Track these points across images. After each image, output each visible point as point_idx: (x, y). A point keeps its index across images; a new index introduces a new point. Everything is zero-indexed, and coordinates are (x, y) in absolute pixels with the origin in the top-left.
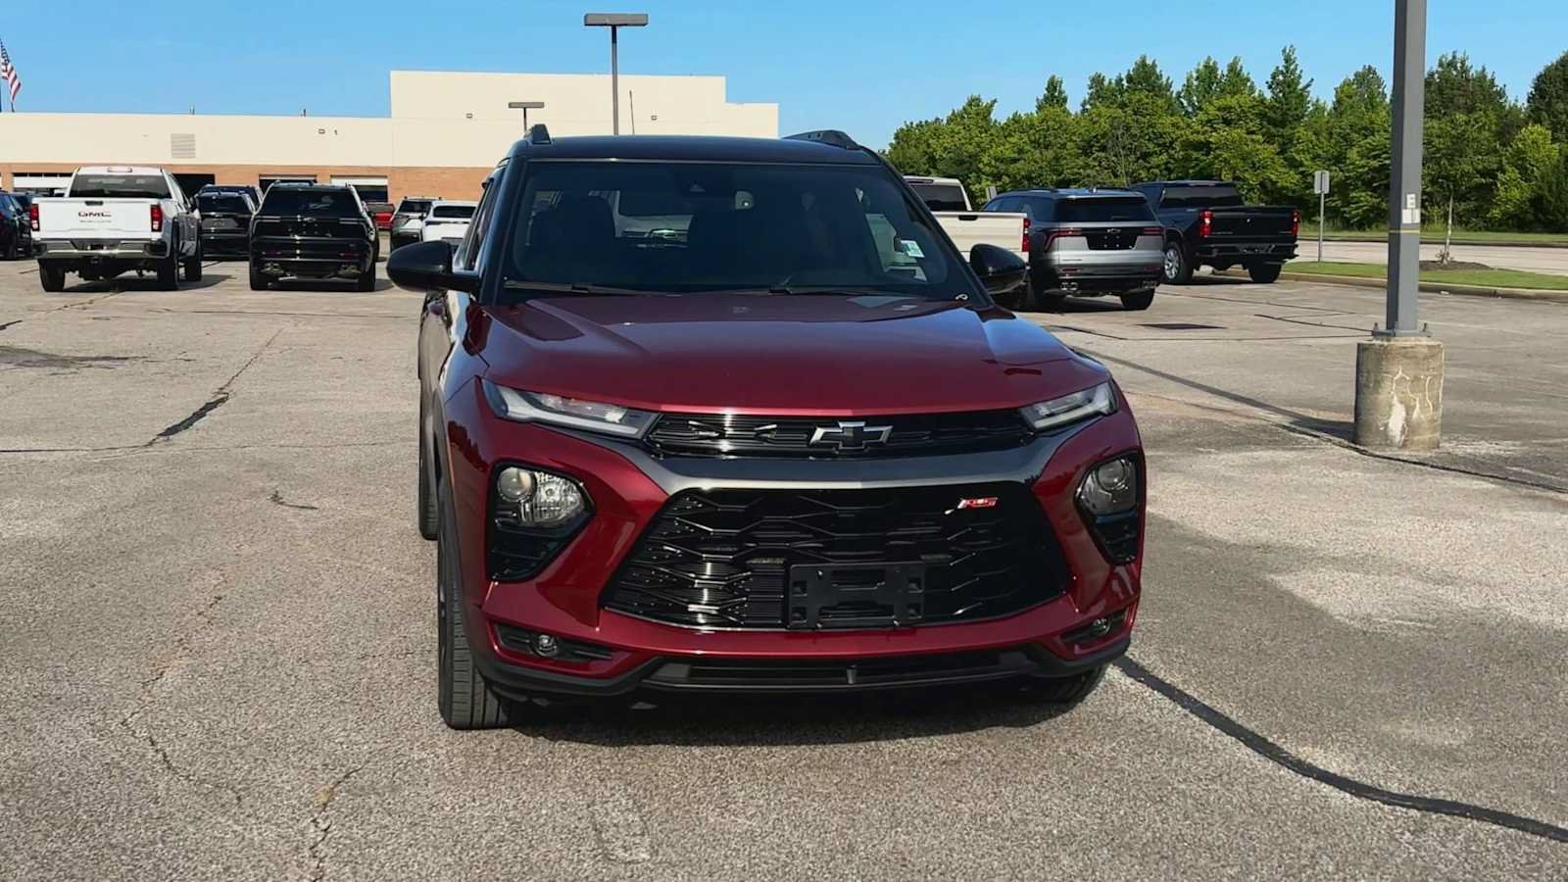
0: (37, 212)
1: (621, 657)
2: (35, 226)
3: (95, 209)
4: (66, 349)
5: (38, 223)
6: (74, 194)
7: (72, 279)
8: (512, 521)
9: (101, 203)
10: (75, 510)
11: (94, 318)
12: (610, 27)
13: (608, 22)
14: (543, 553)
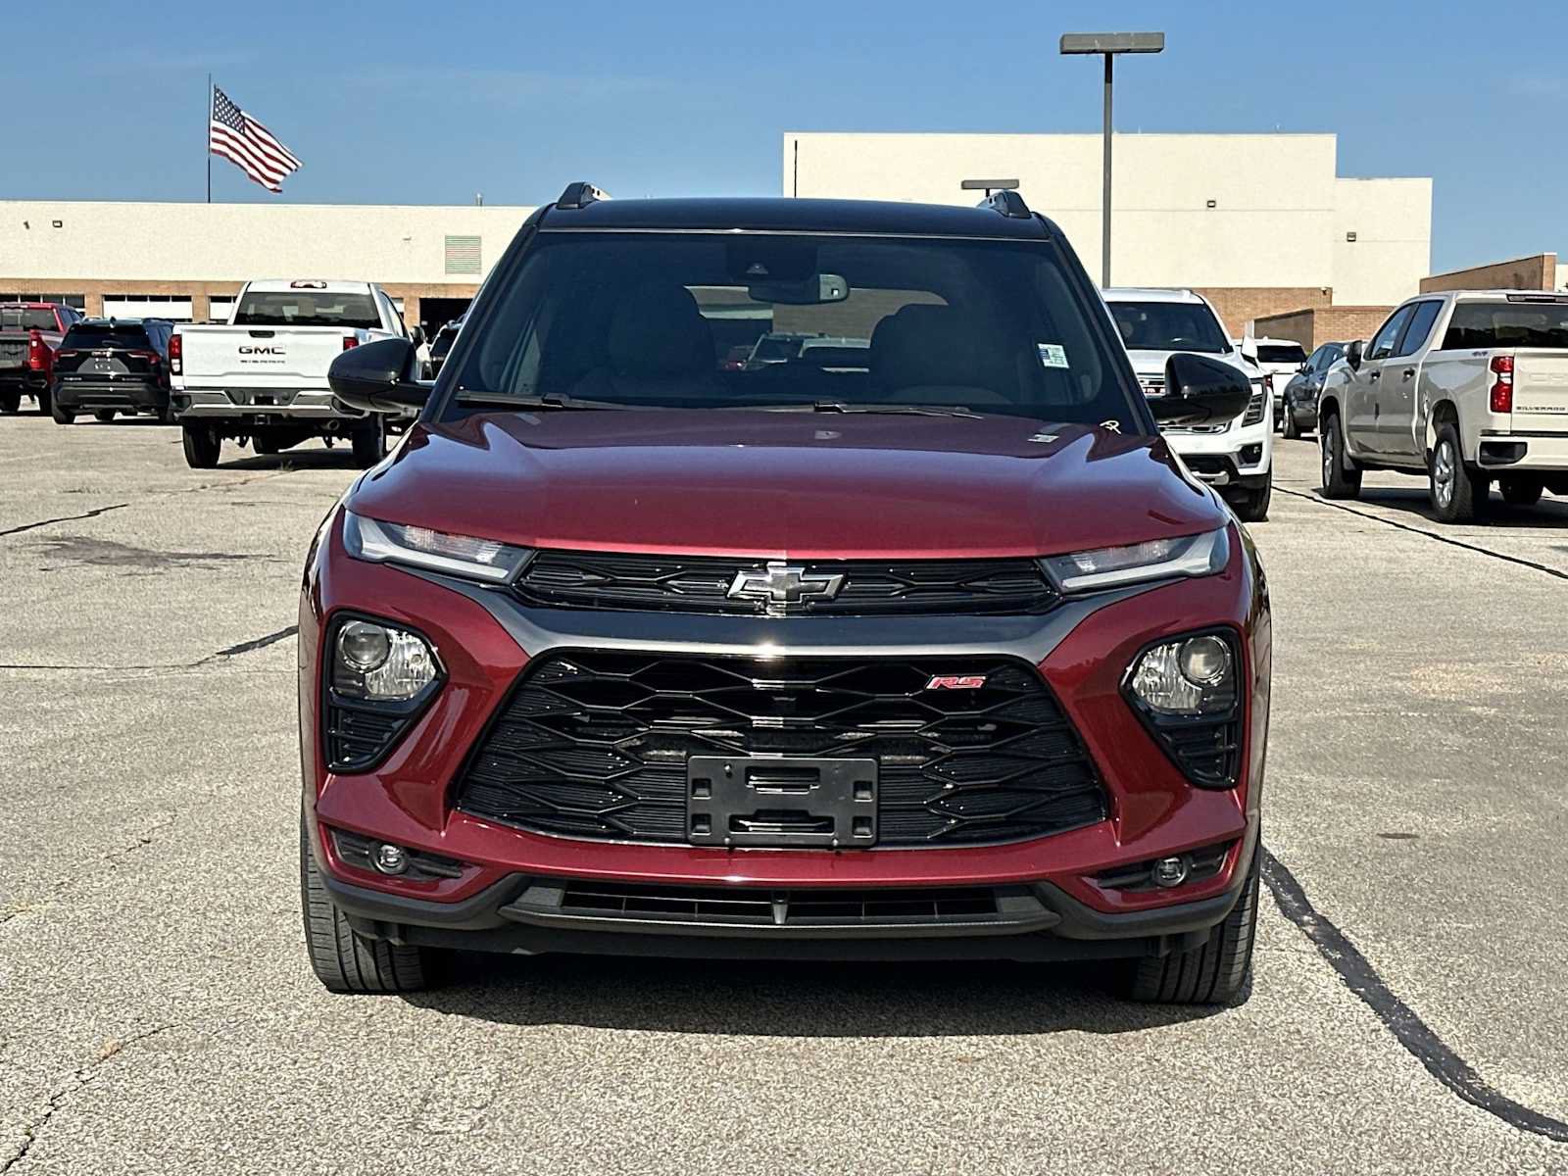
0: (180, 346)
1: (471, 874)
2: (176, 368)
3: (262, 343)
4: (164, 544)
5: (181, 363)
6: (241, 319)
7: (230, 449)
8: (355, 692)
9: (271, 334)
10: (36, 736)
11: (234, 504)
12: (1103, 55)
13: (1098, 47)
14: (387, 736)
